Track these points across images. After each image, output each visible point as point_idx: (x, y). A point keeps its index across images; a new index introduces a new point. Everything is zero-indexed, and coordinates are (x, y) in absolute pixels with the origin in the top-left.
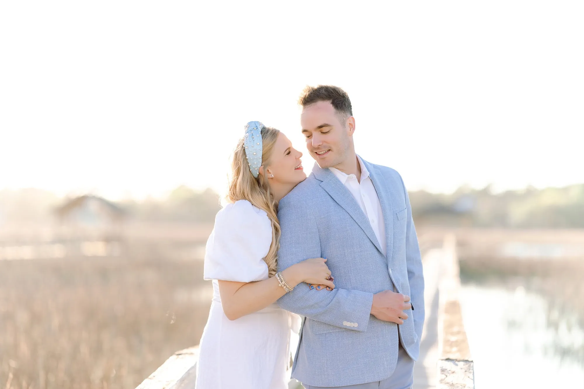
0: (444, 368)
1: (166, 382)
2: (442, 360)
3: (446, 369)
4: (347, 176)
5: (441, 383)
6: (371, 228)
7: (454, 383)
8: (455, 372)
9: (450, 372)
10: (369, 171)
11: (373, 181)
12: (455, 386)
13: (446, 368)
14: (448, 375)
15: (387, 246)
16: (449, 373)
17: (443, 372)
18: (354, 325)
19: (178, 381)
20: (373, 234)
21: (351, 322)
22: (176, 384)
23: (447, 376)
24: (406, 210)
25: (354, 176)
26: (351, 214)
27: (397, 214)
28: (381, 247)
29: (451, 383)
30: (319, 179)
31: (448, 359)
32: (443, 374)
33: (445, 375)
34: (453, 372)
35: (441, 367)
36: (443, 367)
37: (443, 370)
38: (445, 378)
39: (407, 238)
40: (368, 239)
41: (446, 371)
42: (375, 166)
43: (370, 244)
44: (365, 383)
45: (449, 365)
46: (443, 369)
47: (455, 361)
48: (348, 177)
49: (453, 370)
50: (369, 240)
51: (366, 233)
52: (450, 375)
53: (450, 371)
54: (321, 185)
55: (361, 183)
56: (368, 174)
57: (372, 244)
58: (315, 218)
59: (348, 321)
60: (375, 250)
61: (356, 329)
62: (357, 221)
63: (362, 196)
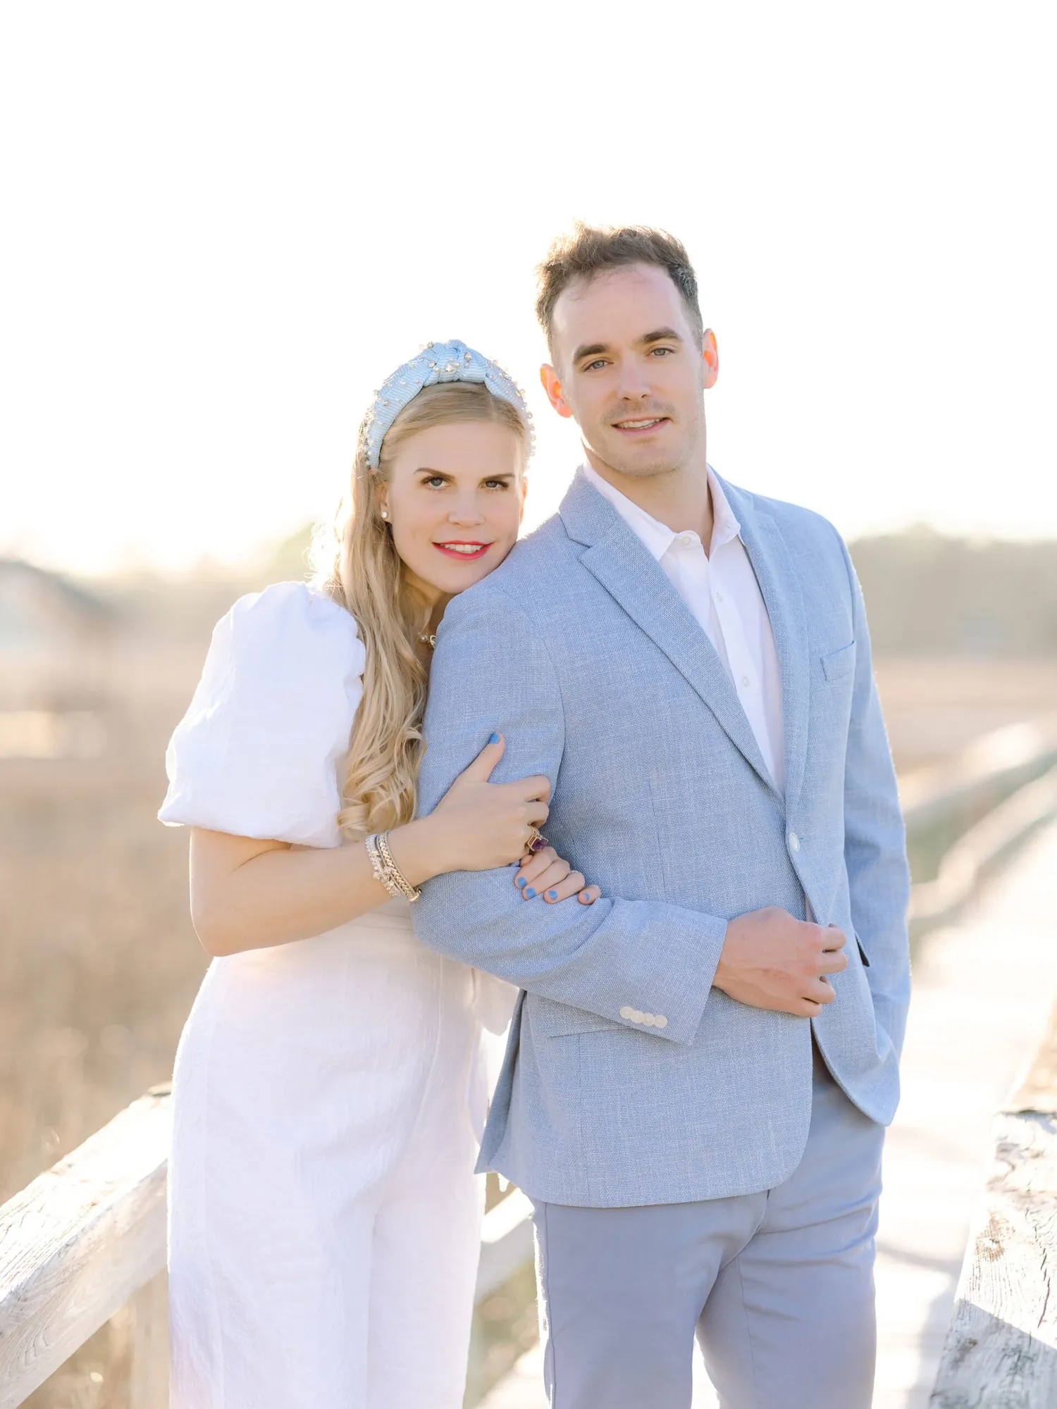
0: (1009, 1140)
1: (107, 1183)
2: (1008, 1114)
3: (1016, 1145)
4: (673, 535)
5: (992, 1189)
6: (737, 704)
7: (1035, 1188)
8: (1045, 1154)
9: (1026, 1154)
10: (739, 517)
11: (749, 552)
12: (1034, 1199)
13: (1016, 1142)
14: (1018, 1162)
15: (785, 761)
16: (1021, 1157)
17: (1003, 1155)
18: (656, 1022)
19: (142, 1181)
20: (743, 723)
21: (646, 1009)
22: (135, 1189)
23: (1013, 1167)
24: (853, 650)
25: (695, 538)
26: (675, 658)
27: (824, 659)
28: (769, 768)
29: (1023, 1190)
30: (579, 539)
31: (1027, 1113)
32: (1002, 1160)
33: (1010, 1164)
34: (1037, 1156)
35: (1001, 1139)
36: (1006, 1138)
37: (1004, 1149)
38: (1006, 1175)
39: (855, 737)
40: (726, 740)
41: (1015, 1150)
42: (760, 503)
43: (731, 756)
44: (707, 1198)
45: (1024, 1131)
46: (1006, 1144)
47: (1048, 1118)
48: (675, 539)
49: (1037, 1147)
50: (729, 744)
51: (720, 720)
52: (1025, 1163)
53: (1027, 1149)
54: (583, 558)
55: (711, 557)
56: (736, 527)
57: (737, 755)
58: (555, 668)
59: (637, 1008)
60: (747, 774)
61: (659, 1034)
62: (692, 682)
63: (716, 600)
